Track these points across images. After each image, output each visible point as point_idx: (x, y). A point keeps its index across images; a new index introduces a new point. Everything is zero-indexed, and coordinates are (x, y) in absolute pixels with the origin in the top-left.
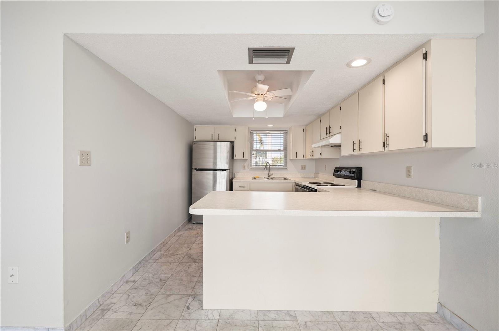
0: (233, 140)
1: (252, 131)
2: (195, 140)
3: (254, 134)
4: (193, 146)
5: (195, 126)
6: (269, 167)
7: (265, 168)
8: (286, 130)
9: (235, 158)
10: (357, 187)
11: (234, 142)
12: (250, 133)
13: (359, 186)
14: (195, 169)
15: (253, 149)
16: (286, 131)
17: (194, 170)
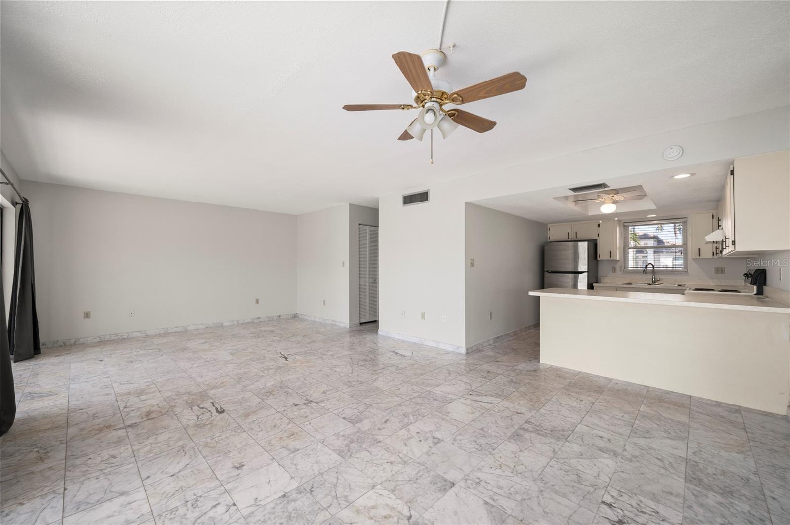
0: (596, 237)
1: (625, 224)
2: (548, 241)
3: (630, 228)
4: (545, 248)
5: (549, 225)
6: (653, 270)
7: (644, 271)
8: (685, 218)
9: (599, 259)
10: (755, 295)
11: (597, 240)
12: (624, 226)
13: (760, 292)
14: (548, 271)
15: (630, 246)
16: (684, 220)
17: (546, 273)
